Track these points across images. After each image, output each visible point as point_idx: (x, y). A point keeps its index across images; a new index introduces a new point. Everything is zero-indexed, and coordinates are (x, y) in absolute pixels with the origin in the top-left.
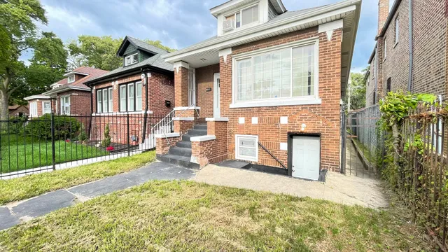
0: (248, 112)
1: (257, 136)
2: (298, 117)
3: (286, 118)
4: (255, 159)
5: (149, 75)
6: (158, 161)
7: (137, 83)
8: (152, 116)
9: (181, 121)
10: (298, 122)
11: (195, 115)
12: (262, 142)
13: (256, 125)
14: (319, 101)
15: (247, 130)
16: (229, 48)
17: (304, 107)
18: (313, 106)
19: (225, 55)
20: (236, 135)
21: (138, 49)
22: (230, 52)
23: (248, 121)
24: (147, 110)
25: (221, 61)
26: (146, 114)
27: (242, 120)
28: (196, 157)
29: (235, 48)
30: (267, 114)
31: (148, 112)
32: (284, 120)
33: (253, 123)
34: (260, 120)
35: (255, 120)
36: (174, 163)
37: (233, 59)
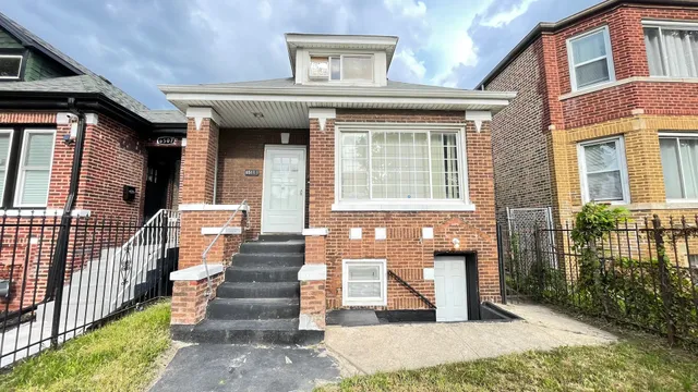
0: (367, 219)
1: (385, 261)
2: (446, 228)
3: (431, 229)
4: (381, 301)
5: (91, 119)
6: (180, 344)
7: (27, 132)
8: (84, 224)
9: (226, 235)
10: (448, 236)
11: (243, 223)
12: (393, 270)
13: (381, 242)
14: (473, 207)
15: (368, 250)
16: (332, 108)
17: (454, 214)
18: (465, 214)
19: (322, 118)
20: (344, 261)
21: (27, 47)
22: (332, 115)
23: (368, 233)
24: (73, 206)
25: (312, 126)
26: (67, 219)
27: (356, 233)
28: (315, 317)
29: (343, 111)
30: (401, 224)
31: (75, 213)
32: (428, 233)
33: (377, 238)
34: (390, 234)
35: (381, 233)
36: (245, 341)
37: (336, 128)
